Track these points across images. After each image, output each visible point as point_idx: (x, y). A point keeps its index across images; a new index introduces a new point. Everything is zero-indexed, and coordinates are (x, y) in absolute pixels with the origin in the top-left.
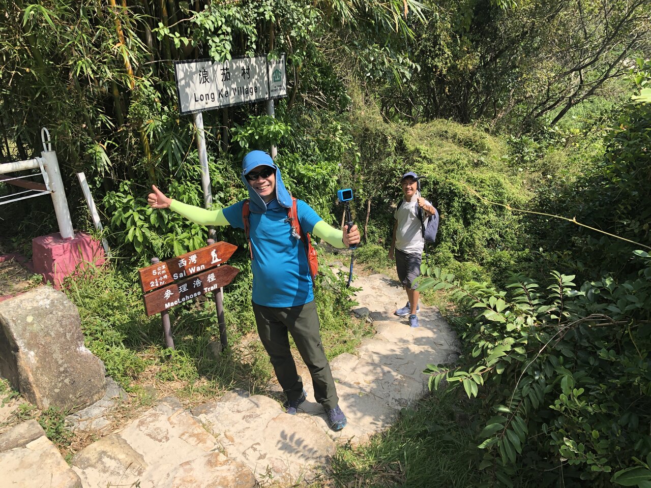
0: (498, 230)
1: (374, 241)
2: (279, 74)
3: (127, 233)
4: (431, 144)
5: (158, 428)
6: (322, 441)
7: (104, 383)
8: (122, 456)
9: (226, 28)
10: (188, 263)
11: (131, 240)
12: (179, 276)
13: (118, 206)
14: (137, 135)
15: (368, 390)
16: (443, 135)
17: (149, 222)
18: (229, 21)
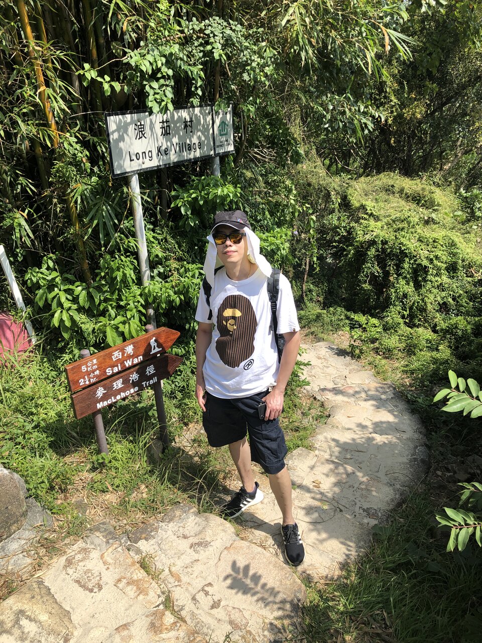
0: (452, 293)
1: (311, 299)
2: (226, 126)
3: (53, 315)
4: (376, 199)
5: (89, 571)
6: (288, 583)
7: (24, 509)
8: (44, 617)
9: (166, 70)
10: (123, 355)
11: (57, 325)
12: (113, 370)
13: (42, 284)
14: (62, 201)
15: (330, 495)
16: (389, 190)
17: (78, 303)
18: (170, 61)
